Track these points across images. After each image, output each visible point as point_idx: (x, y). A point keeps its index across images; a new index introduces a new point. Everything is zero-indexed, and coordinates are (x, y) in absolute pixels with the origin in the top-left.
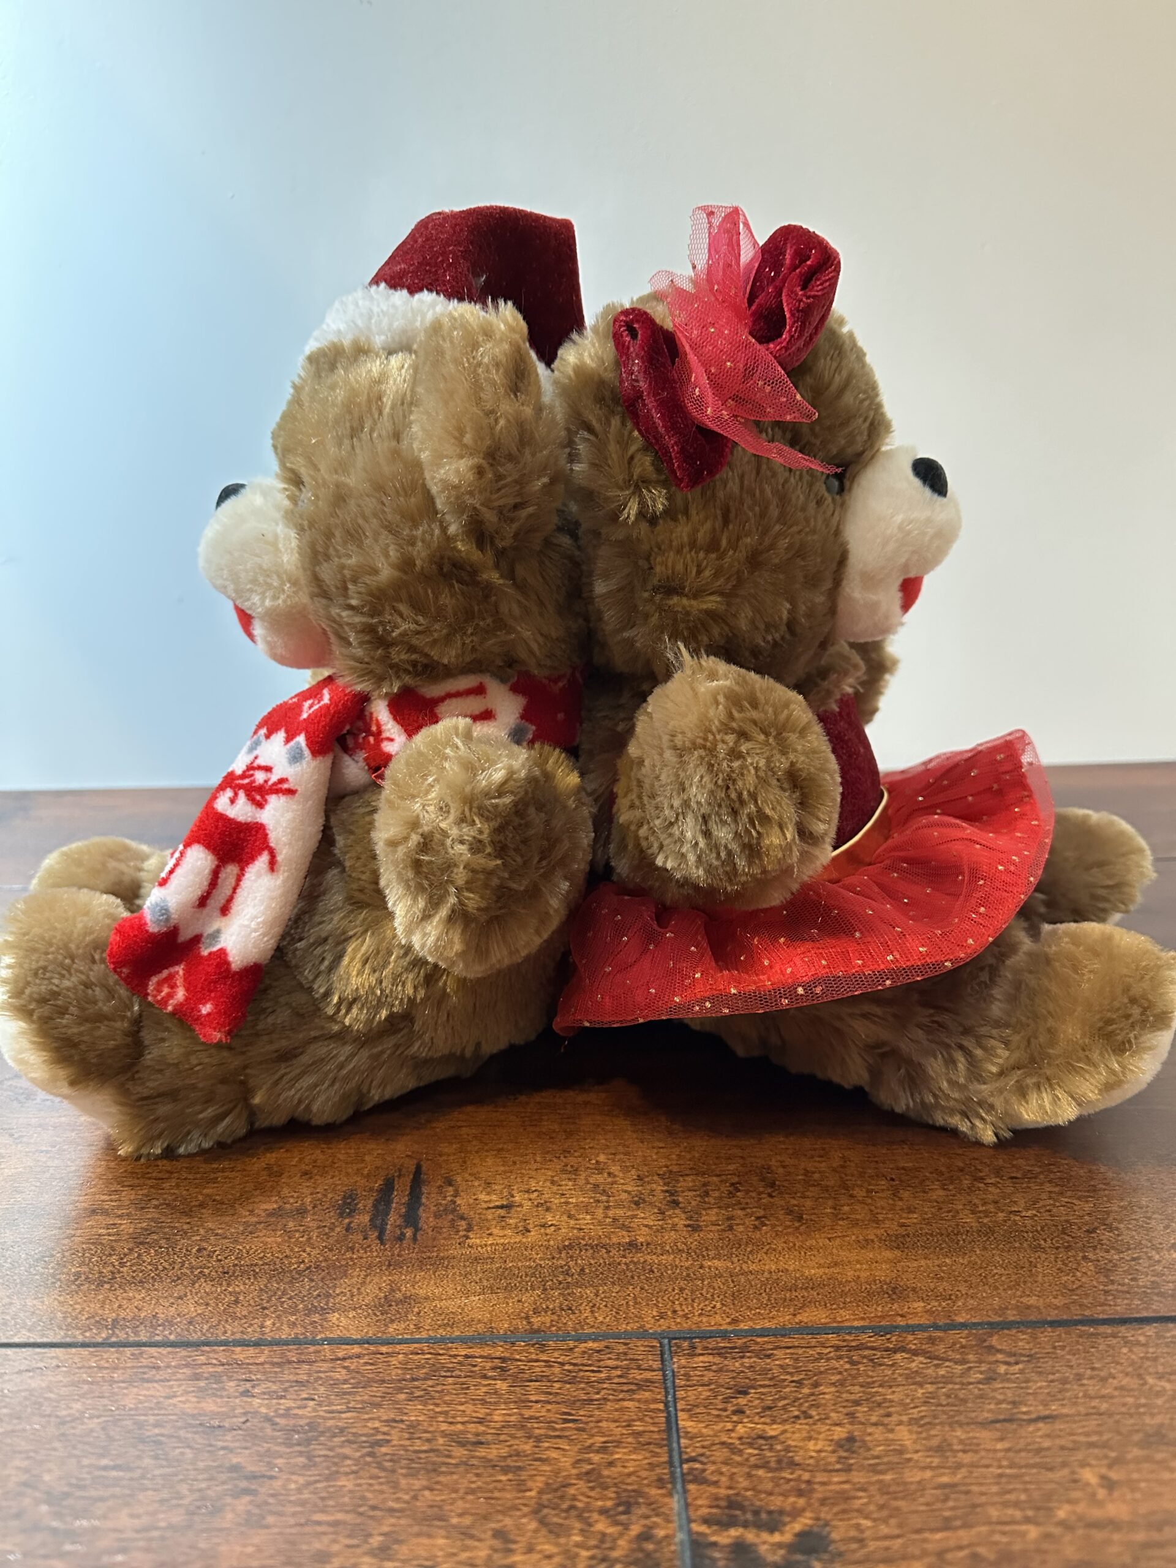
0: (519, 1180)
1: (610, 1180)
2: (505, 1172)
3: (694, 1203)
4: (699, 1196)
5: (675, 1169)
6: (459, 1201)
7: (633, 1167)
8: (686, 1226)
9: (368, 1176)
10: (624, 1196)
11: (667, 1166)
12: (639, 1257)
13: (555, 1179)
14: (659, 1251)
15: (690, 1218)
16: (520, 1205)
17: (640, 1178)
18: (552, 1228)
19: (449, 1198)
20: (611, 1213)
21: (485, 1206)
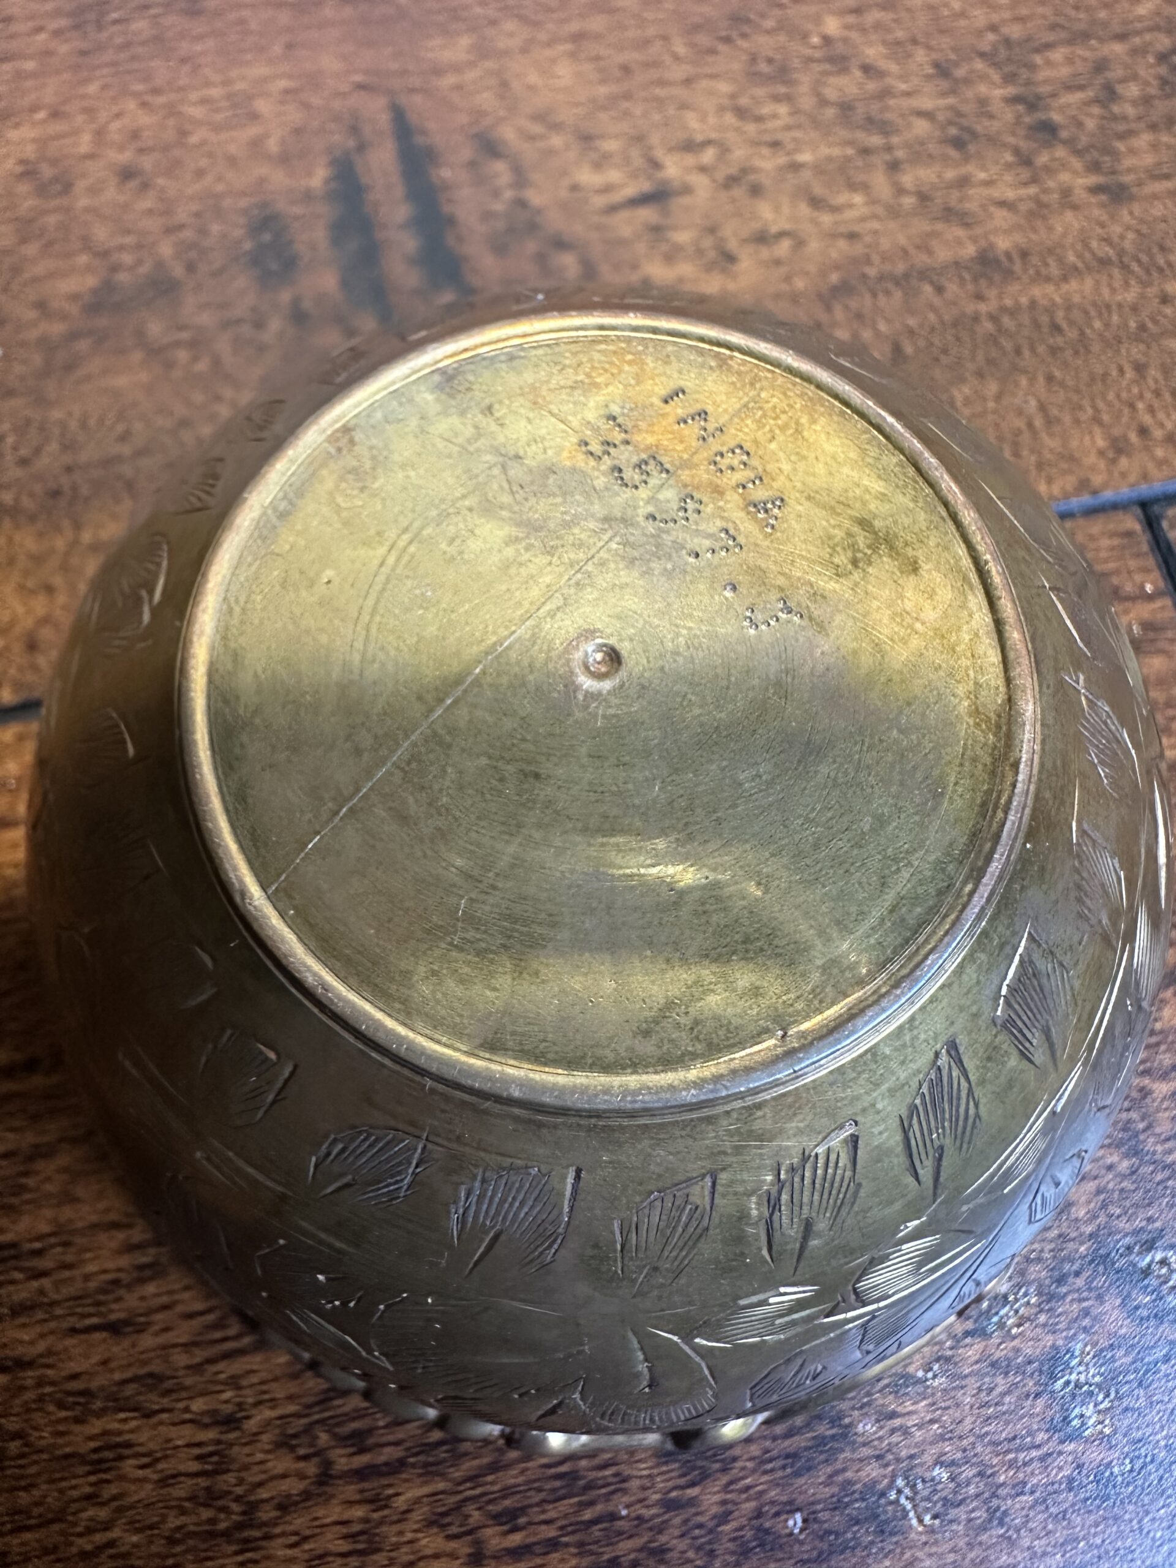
0: (657, 117)
1: (872, 86)
2: (614, 99)
3: (1090, 124)
4: (1096, 101)
5: (1015, 31)
6: (535, 198)
7: (914, 41)
8: (1096, 190)
9: (284, 159)
10: (921, 127)
11: (993, 28)
12: (1017, 294)
13: (744, 101)
14: (1054, 270)
15: (1095, 167)
16: (687, 190)
17: (942, 70)
18: (785, 244)
19: (509, 194)
20: (907, 179)
21: (599, 201)
